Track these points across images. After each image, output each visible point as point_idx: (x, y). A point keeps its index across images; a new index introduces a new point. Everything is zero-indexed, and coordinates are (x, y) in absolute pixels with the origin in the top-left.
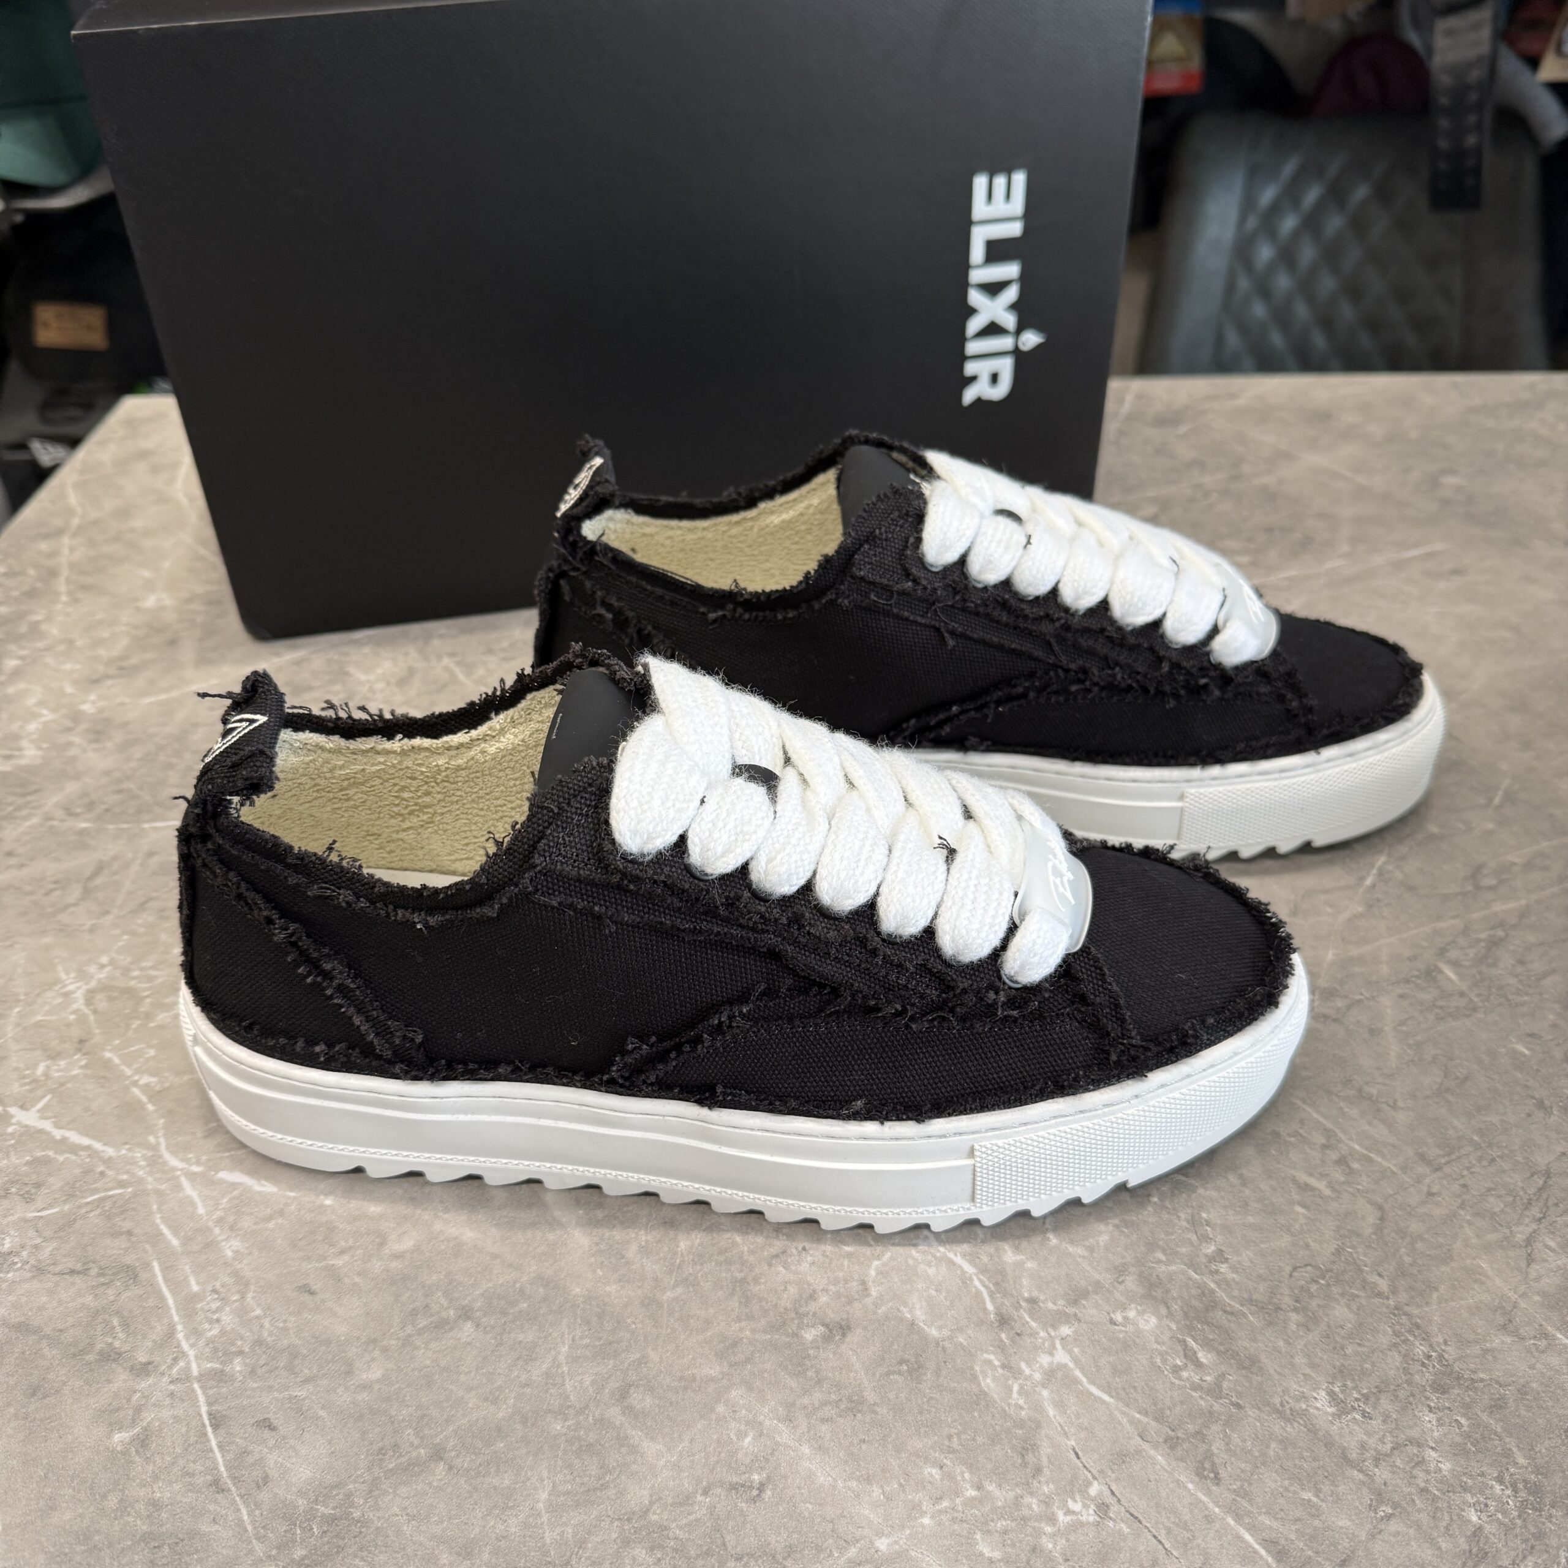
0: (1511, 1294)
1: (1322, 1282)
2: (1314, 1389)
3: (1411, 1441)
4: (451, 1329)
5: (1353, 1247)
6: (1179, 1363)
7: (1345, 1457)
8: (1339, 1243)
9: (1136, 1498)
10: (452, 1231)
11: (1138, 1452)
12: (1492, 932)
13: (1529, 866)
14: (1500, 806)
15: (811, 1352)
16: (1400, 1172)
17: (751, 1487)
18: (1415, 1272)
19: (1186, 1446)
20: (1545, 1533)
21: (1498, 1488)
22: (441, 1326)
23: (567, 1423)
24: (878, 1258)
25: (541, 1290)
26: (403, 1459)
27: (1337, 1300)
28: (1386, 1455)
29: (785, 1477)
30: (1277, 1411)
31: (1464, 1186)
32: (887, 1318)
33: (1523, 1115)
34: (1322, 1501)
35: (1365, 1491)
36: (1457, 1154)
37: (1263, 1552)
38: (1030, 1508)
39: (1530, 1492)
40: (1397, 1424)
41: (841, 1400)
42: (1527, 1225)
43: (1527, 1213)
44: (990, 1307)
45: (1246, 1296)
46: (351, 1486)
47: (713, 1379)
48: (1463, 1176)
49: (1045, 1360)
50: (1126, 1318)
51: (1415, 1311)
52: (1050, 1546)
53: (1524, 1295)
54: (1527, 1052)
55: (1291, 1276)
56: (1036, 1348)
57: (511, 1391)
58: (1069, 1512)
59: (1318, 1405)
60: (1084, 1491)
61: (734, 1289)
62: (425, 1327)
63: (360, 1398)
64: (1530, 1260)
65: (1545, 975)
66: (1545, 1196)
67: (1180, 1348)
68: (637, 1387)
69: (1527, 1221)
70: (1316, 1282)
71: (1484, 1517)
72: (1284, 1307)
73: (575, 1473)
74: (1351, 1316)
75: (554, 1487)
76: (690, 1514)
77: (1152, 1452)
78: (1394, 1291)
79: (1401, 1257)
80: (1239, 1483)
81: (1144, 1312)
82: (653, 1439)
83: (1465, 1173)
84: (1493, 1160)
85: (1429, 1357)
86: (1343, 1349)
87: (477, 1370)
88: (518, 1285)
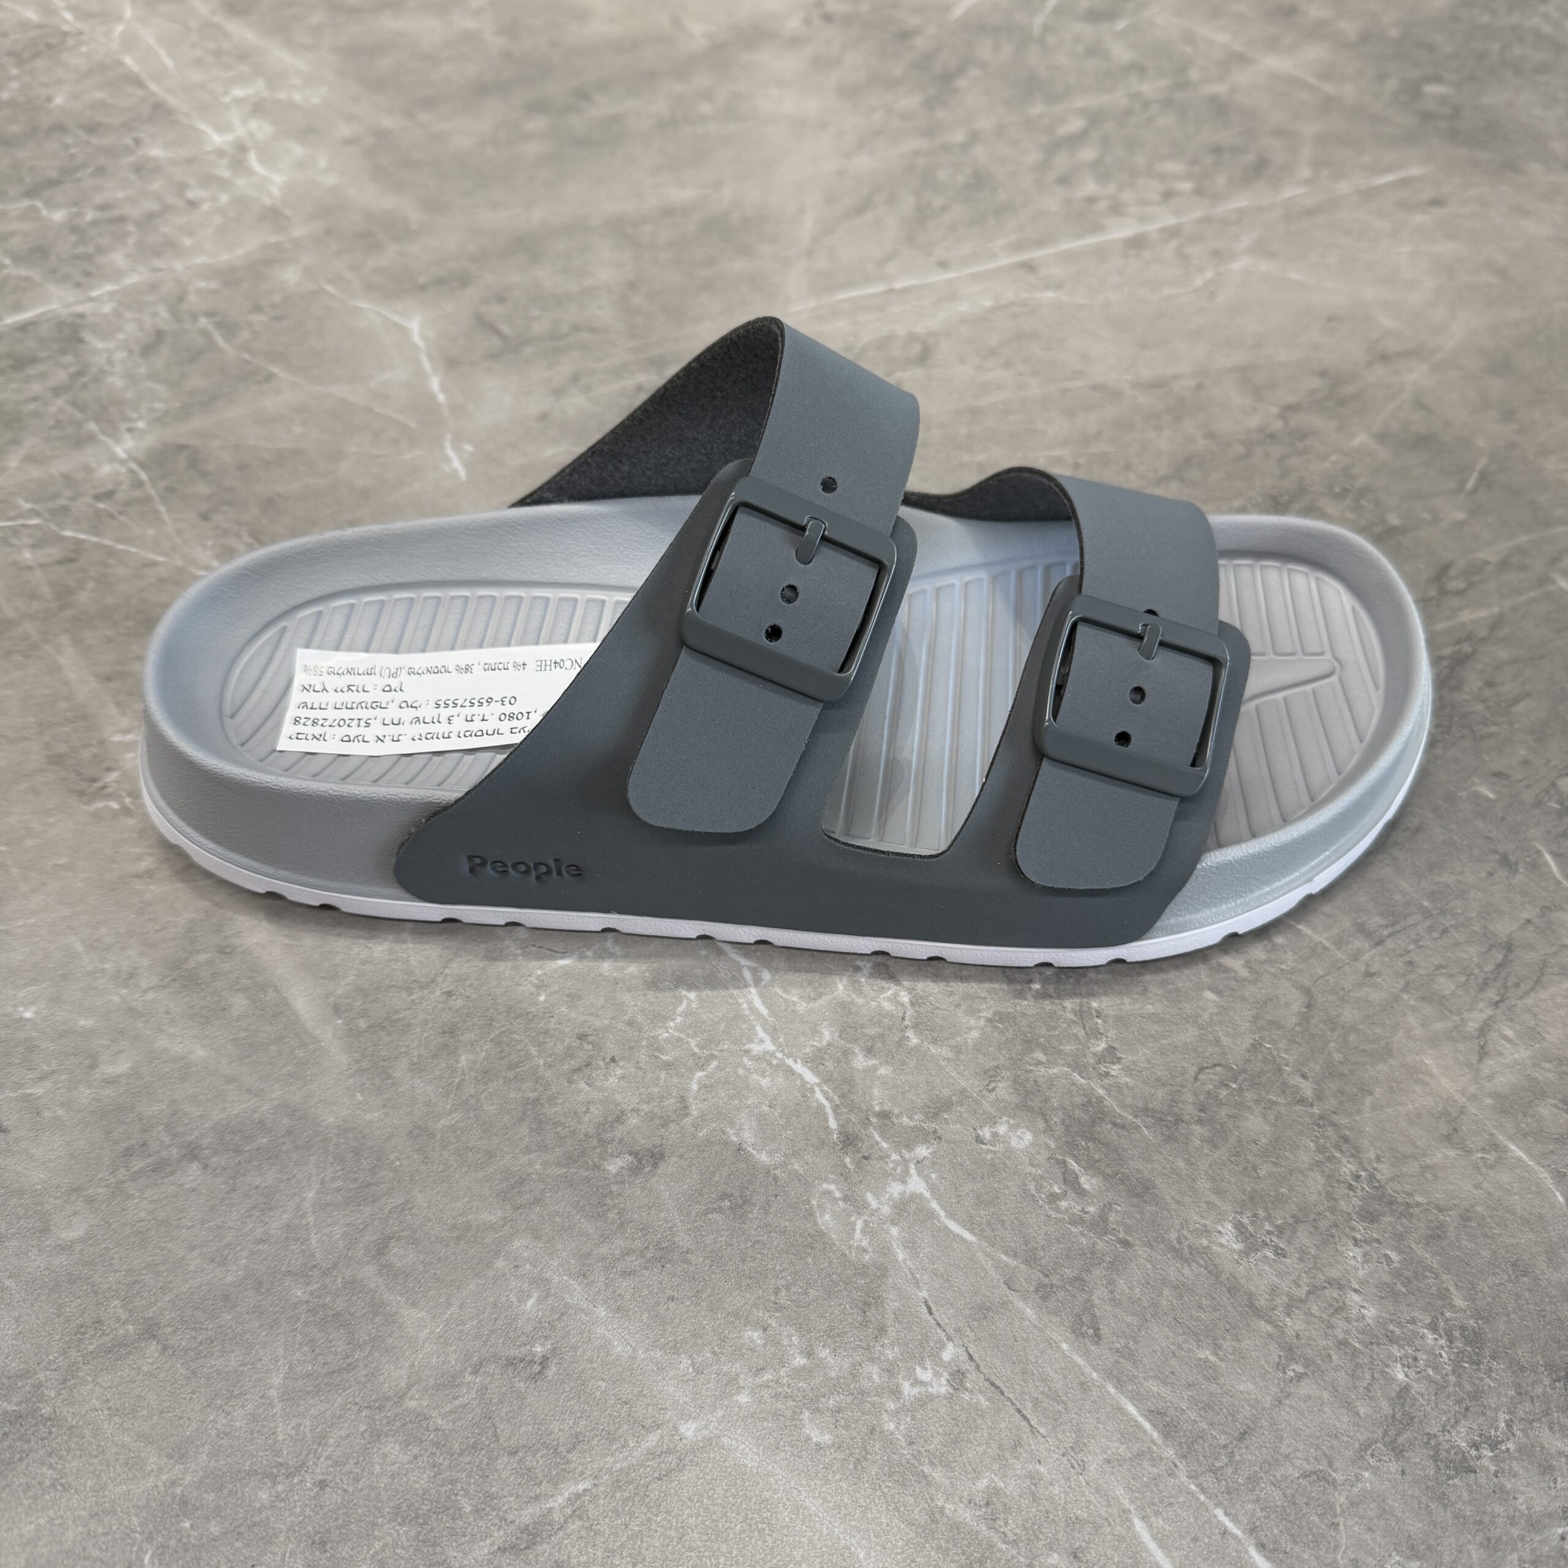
0: (1458, 1096)
1: (1234, 1086)
2: (1220, 1221)
3: (1331, 1282)
4: (172, 1173)
5: (1273, 1042)
6: (1057, 1191)
7: (1251, 1305)
8: (1257, 1037)
9: (998, 1363)
10: (178, 1048)
11: (1004, 1304)
12: (1457, 648)
13: (1504, 565)
14: (1475, 490)
15: (615, 1188)
16: (1333, 948)
17: (532, 1362)
18: (1346, 1072)
19: (1061, 1294)
20: (1483, 1392)
21: (1430, 1336)
22: (161, 1168)
23: (309, 1288)
24: (702, 1068)
25: (285, 1121)
26: (106, 1339)
27: (1250, 1108)
28: (1301, 1301)
29: (575, 1348)
30: (1172, 1249)
31: (1410, 963)
32: (709, 1142)
33: (1484, 874)
34: (1221, 1360)
35: (1273, 1347)
36: (1403, 924)
37: (1147, 1426)
38: (870, 1378)
39: (1468, 1342)
40: (1315, 1263)
41: (647, 1248)
42: (1481, 1011)
43: (1483, 995)
44: (833, 1124)
45: (1140, 1104)
46: (41, 1376)
47: (492, 1227)
48: (1409, 952)
49: (895, 1189)
50: (995, 1135)
51: (1344, 1121)
52: (892, 1426)
53: (1473, 1098)
54: (1491, 796)
55: (1196, 1078)
56: (886, 1175)
57: (242, 1250)
58: (917, 1382)
59: (1223, 1241)
60: (935, 1357)
61: (524, 1113)
62: (142, 1169)
63: (57, 1262)
64: (1483, 1053)
65: (1516, 701)
66: (1503, 973)
67: (1058, 1171)
68: (398, 1239)
69: (1481, 1005)
70: (1226, 1085)
71: (1412, 1373)
72: (1186, 1118)
73: (317, 1350)
74: (1267, 1128)
75: (290, 1368)
76: (455, 1398)
77: (1020, 1304)
78: (1320, 1096)
79: (1330, 1054)
80: (1123, 1341)
81: (1017, 1126)
82: (414, 1304)
83: (1412, 947)
84: (1445, 931)
85: (1357, 1177)
86: (1255, 1169)
87: (203, 1222)
88: (257, 1115)
